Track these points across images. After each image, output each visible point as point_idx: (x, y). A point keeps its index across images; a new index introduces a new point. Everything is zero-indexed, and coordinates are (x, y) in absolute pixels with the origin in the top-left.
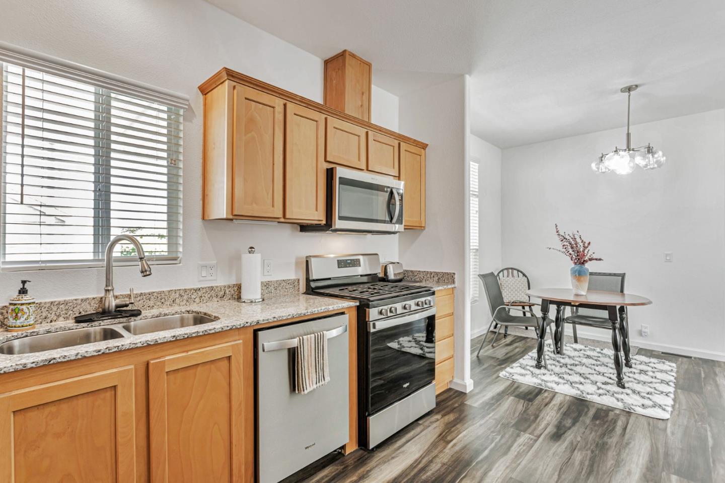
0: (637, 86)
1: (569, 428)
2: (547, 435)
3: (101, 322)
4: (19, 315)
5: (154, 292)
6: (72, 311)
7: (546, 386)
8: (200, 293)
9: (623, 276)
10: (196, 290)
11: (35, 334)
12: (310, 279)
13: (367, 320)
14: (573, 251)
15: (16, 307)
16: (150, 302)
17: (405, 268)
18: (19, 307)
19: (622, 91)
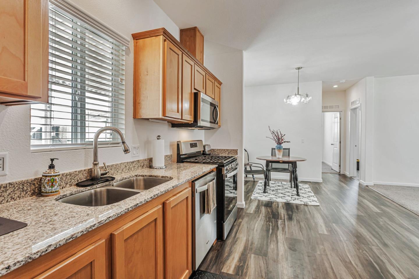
0: (302, 68)
1: (292, 215)
2: (287, 219)
3: (97, 185)
4: (54, 184)
5: (113, 165)
6: (74, 179)
7: (273, 200)
8: (134, 164)
9: (289, 149)
10: (132, 163)
11: (65, 196)
12: (181, 154)
13: (223, 173)
14: (277, 138)
15: (52, 178)
16: (112, 171)
17: (212, 148)
18: (53, 178)
19: (296, 69)
